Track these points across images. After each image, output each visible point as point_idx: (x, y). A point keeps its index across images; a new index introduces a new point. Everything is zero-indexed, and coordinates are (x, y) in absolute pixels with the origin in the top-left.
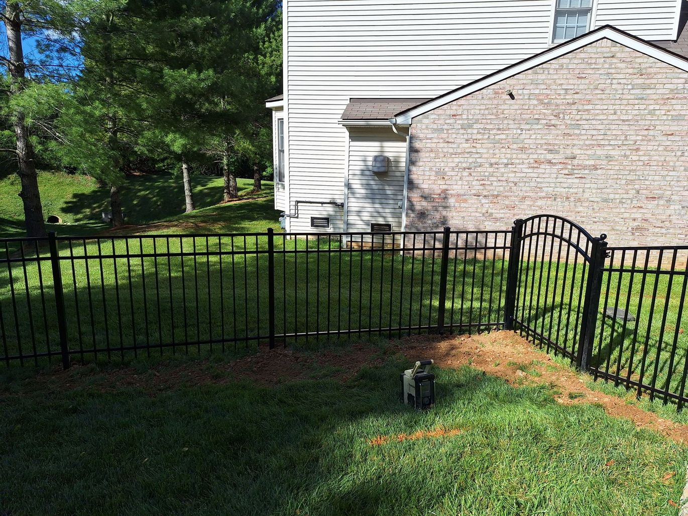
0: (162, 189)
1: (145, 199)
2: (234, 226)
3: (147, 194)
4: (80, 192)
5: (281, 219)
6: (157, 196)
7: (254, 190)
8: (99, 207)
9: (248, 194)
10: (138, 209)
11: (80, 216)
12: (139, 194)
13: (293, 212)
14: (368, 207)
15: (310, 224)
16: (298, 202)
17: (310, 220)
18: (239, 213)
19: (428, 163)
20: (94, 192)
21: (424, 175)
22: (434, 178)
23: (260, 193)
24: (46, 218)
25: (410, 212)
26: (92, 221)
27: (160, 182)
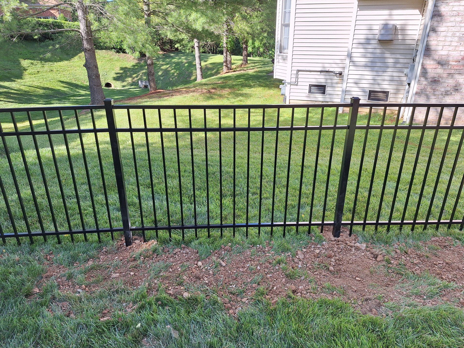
0: (177, 64)
1: (166, 72)
2: (238, 92)
3: (167, 68)
4: (124, 66)
5: (281, 86)
6: (175, 69)
7: (242, 63)
8: (137, 77)
9: (238, 67)
10: (162, 78)
11: (125, 83)
12: (162, 68)
13: (294, 80)
14: (368, 75)
15: (307, 91)
16: (299, 71)
17: (308, 88)
18: (238, 82)
19: (452, 28)
20: (134, 66)
21: (445, 41)
22: (455, 44)
23: (247, 66)
24: (103, 84)
25: (422, 79)
26: (132, 87)
27: (176, 58)
